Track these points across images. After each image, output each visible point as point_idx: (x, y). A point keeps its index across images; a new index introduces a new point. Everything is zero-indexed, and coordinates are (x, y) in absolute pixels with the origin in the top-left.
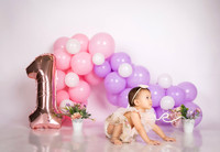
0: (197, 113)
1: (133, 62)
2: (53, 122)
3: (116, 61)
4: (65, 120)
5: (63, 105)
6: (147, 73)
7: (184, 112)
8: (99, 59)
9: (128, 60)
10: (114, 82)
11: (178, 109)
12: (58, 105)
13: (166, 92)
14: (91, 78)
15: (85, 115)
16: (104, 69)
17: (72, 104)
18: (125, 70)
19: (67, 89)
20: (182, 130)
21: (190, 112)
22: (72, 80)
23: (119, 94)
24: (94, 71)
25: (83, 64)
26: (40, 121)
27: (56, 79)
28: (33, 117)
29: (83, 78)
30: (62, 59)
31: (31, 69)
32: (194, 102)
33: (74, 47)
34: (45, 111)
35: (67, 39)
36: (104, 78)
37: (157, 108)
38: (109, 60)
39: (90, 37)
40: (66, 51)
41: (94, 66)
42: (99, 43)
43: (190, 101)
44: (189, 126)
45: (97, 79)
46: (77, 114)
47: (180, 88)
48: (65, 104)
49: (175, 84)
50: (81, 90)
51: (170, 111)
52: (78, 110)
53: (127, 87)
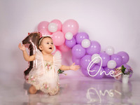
3: (80, 38)
6: (99, 46)
7: (123, 70)
8: (69, 36)
9: (87, 37)
11: (120, 68)
13: (110, 58)
15: (61, 71)
18: (86, 43)
20: (121, 81)
23: (81, 58)
24: (65, 44)
25: (58, 39)
31: (25, 41)
33: (53, 28)
36: (72, 48)
37: (105, 68)
38: (75, 37)
39: (63, 22)
41: (66, 40)
42: (69, 26)
43: (125, 63)
53: (86, 54)
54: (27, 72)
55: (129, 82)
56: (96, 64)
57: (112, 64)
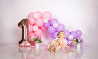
0: (82, 41)
1: (59, 22)
2: (28, 44)
3: (52, 22)
4: (33, 44)
5: (32, 38)
6: (64, 26)
7: (77, 41)
8: (46, 21)
9: (57, 21)
10: (51, 29)
11: (75, 40)
12: (30, 38)
13: (70, 33)
14: (43, 28)
15: (40, 42)
16: (48, 25)
18: (55, 25)
19: (33, 32)
20: (76, 47)
21: (79, 41)
22: (35, 28)
23: (53, 34)
24: (44, 25)
25: (40, 23)
26: (23, 44)
27: (30, 28)
28: (20, 42)
30: (32, 21)
31: (19, 25)
32: (81, 37)
34: (25, 40)
35: (34, 13)
37: (67, 39)
38: (49, 21)
39: (43, 13)
40: (33, 18)
41: (44, 23)
42: (46, 15)
43: (79, 37)
44: (79, 46)
45: (45, 28)
47: (76, 32)
48: (33, 37)
49: (74, 30)
50: (39, 32)
51: (72, 40)
52: (38, 40)
53: (56, 31)
57: (71, 37)
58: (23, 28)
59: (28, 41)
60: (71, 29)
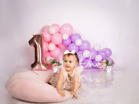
0: (113, 63)
2: (43, 67)
3: (74, 38)
6: (89, 44)
7: (107, 63)
8: (66, 37)
9: (80, 37)
10: (73, 48)
11: (104, 61)
12: (46, 59)
13: (98, 53)
14: (61, 46)
15: (59, 64)
16: (68, 42)
17: (53, 59)
18: (78, 42)
19: (49, 51)
22: (52, 47)
25: (57, 39)
26: (37, 67)
27: (44, 46)
29: (57, 46)
30: (47, 37)
31: (31, 42)
32: (111, 57)
33: (53, 31)
35: (49, 27)
36: (68, 46)
37: (93, 61)
38: (70, 37)
41: (63, 40)
42: (65, 29)
43: (108, 57)
45: (64, 45)
46: (55, 64)
47: (104, 51)
48: (49, 59)
50: (56, 52)
51: (100, 62)
52: (56, 62)
53: (79, 50)
54: (33, 66)
55: (112, 71)
56: (87, 58)
57: (99, 58)
58: (35, 46)
59: (43, 63)
60: (98, 47)
